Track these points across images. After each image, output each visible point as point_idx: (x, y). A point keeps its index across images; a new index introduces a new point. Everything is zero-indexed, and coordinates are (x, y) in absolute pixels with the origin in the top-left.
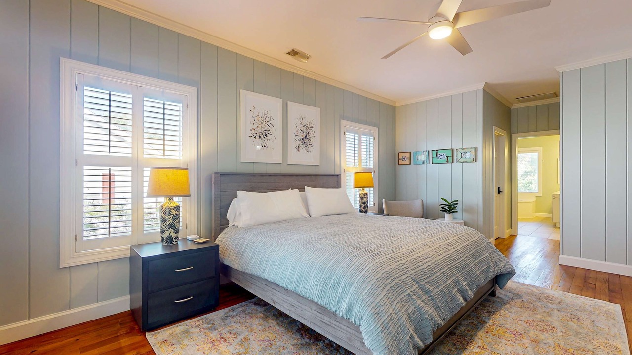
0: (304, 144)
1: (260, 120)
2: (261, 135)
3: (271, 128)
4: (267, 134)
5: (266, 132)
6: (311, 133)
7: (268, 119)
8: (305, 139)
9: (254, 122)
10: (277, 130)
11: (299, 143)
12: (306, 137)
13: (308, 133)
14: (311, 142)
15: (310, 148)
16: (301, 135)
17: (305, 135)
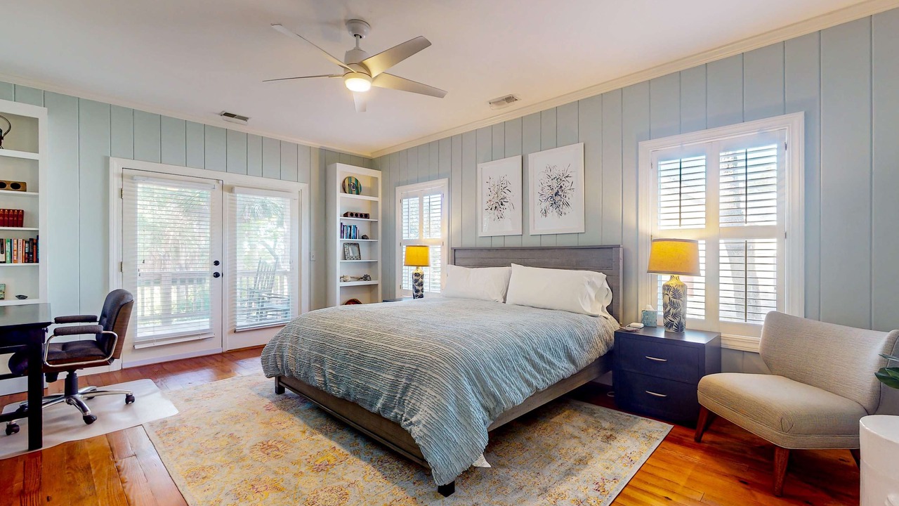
0: (554, 205)
1: (496, 189)
2: (497, 205)
3: (508, 195)
4: (504, 203)
5: (502, 201)
6: (566, 185)
7: (503, 186)
8: (557, 198)
9: (490, 193)
10: (514, 196)
11: (546, 204)
12: (557, 194)
13: (561, 187)
14: (567, 199)
15: (565, 209)
16: (548, 193)
17: (555, 191)
